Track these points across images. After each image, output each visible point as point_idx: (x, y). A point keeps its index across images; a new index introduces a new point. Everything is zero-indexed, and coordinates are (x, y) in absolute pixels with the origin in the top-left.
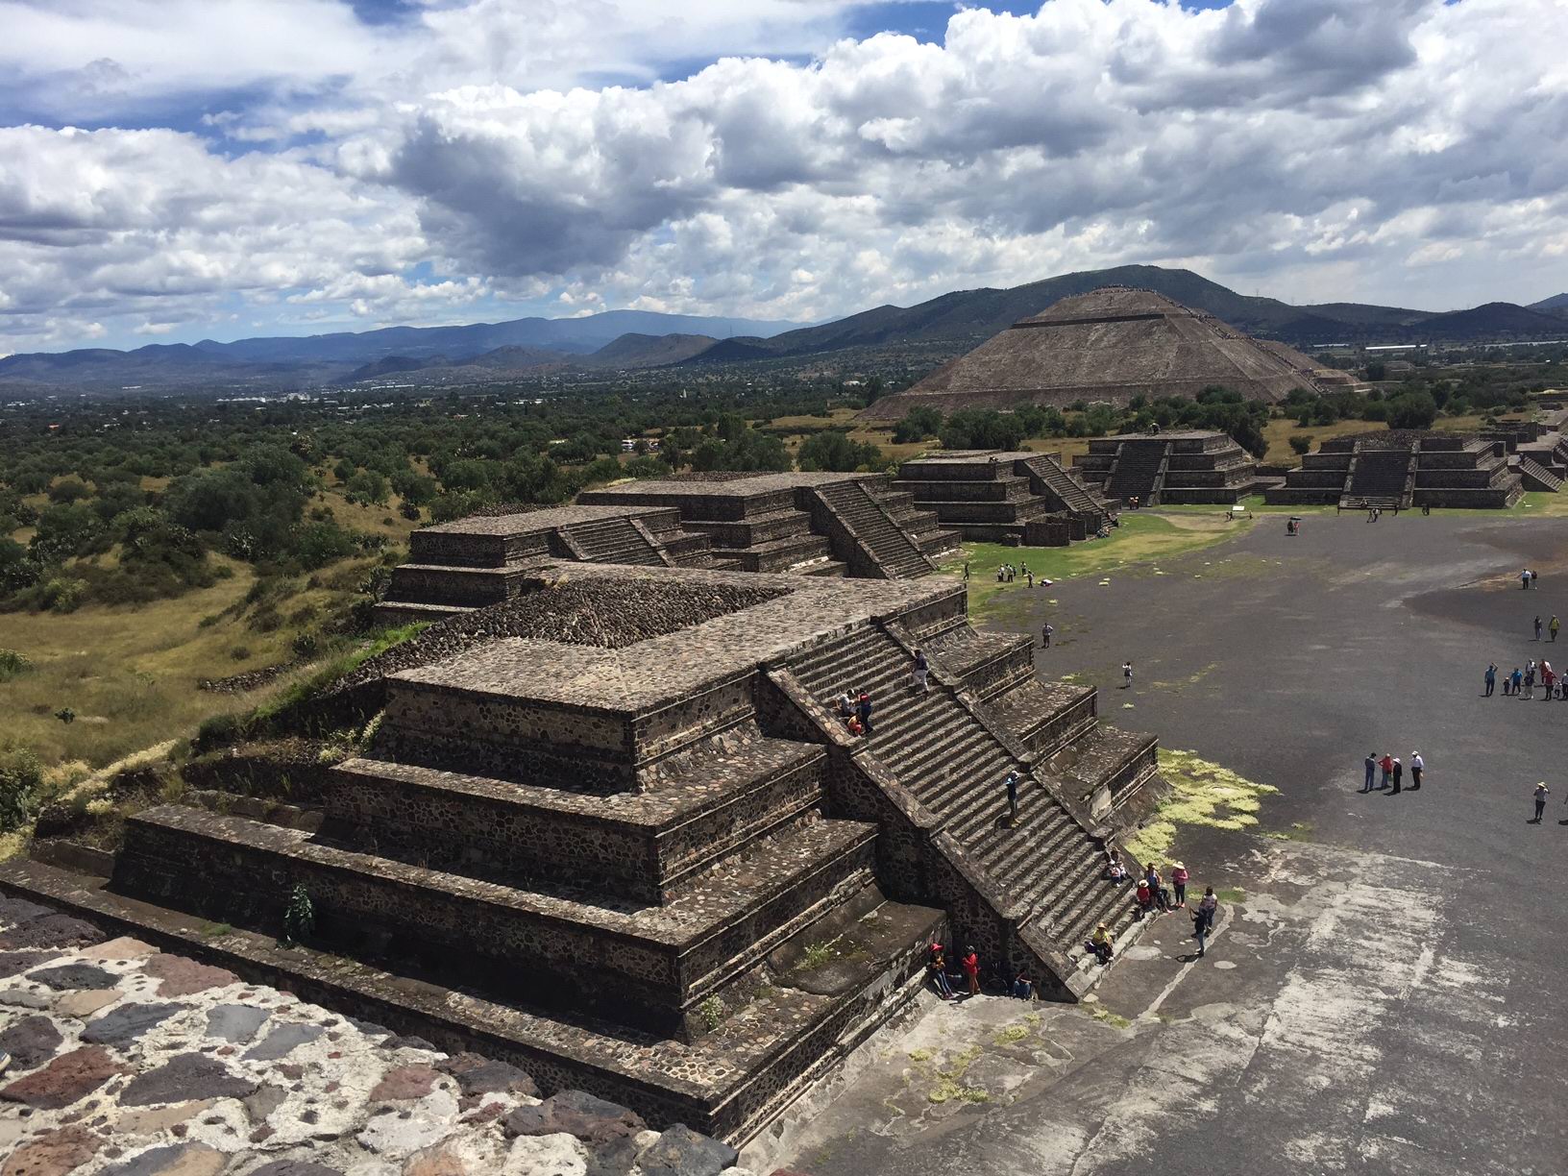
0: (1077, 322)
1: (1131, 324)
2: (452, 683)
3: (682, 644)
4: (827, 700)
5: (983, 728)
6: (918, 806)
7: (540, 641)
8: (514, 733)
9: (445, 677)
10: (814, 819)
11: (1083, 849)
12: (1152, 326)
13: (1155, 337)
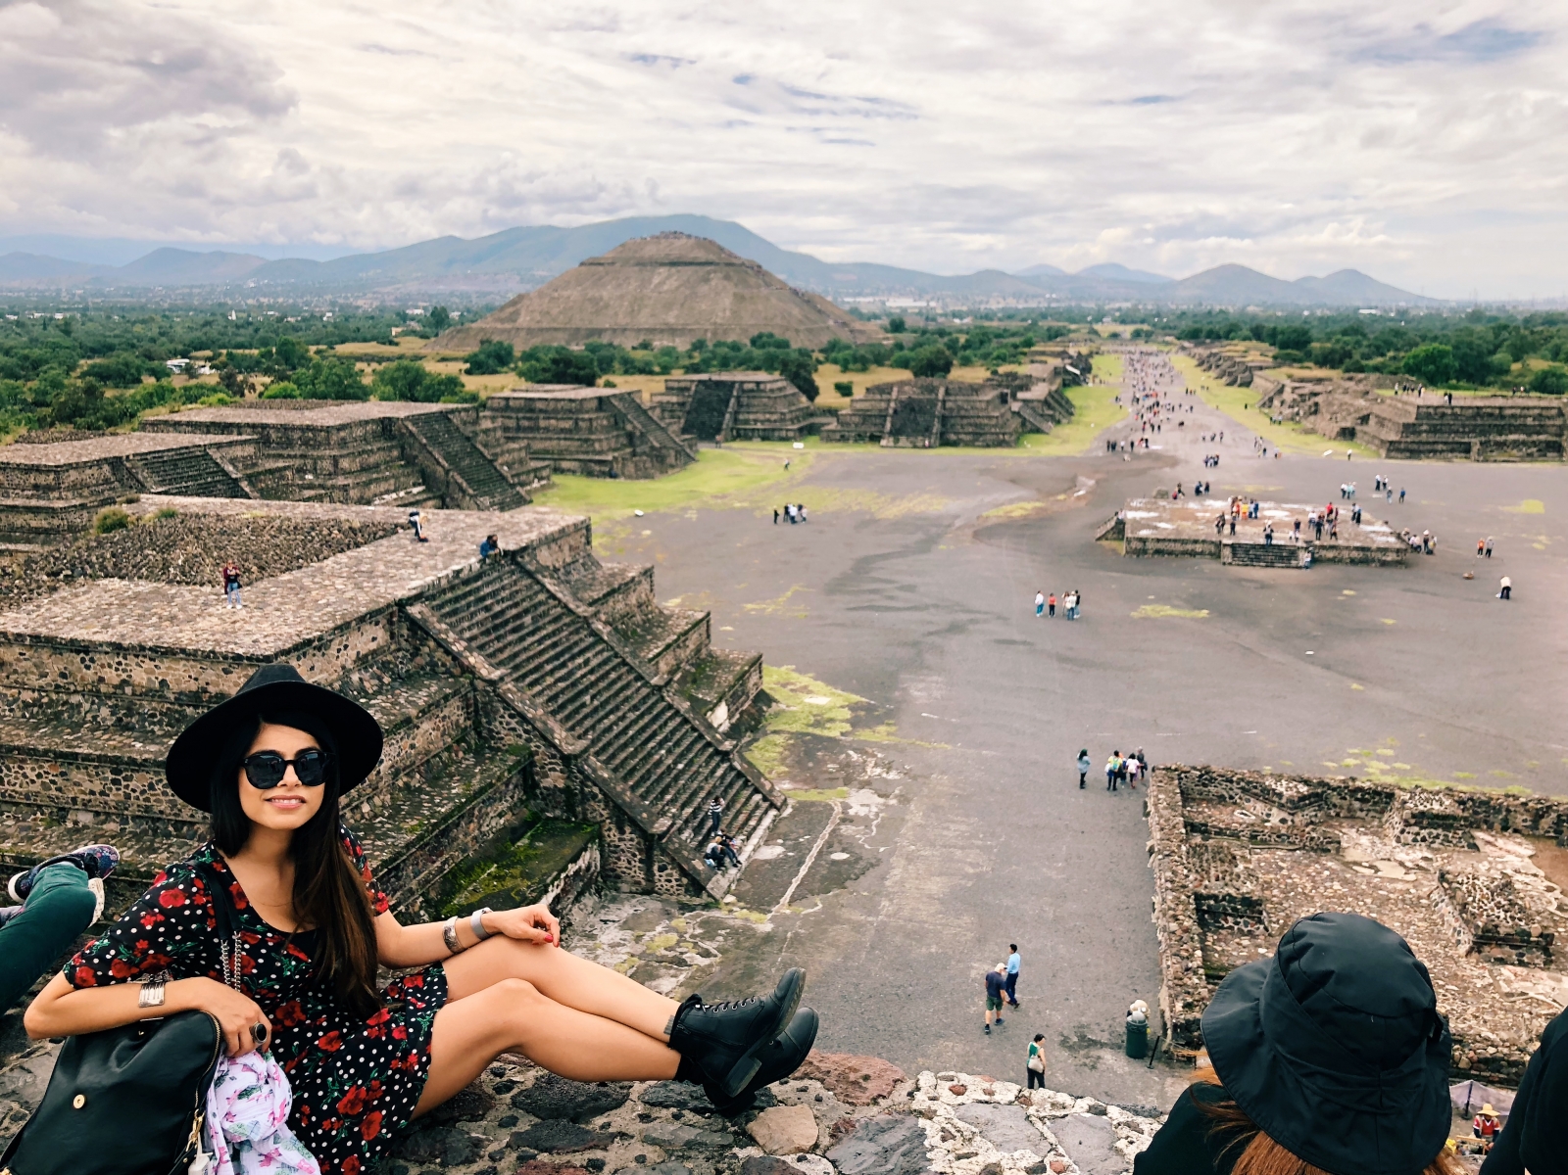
0: (642, 264)
1: (690, 270)
2: (44, 631)
3: (307, 582)
4: (467, 635)
5: (616, 655)
6: (564, 734)
7: (142, 582)
8: (125, 682)
9: (32, 625)
10: (461, 754)
11: (713, 764)
12: (709, 273)
13: (713, 283)
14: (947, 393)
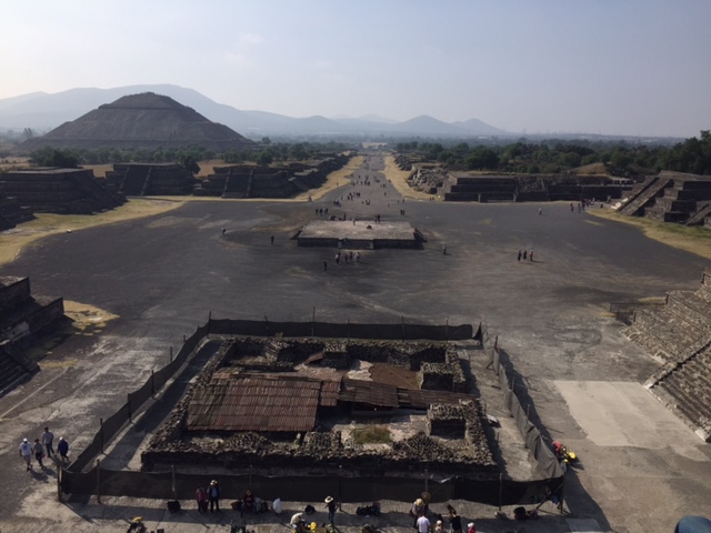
0: (131, 108)
1: (157, 111)
13: (169, 118)
14: (254, 173)
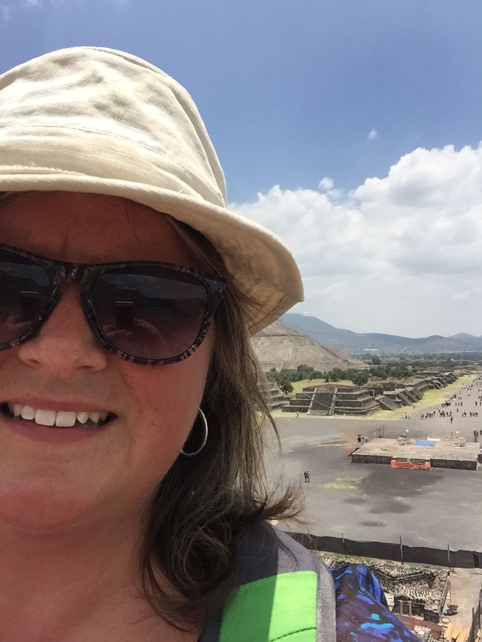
1: (275, 338)
12: (283, 339)
13: (284, 344)
